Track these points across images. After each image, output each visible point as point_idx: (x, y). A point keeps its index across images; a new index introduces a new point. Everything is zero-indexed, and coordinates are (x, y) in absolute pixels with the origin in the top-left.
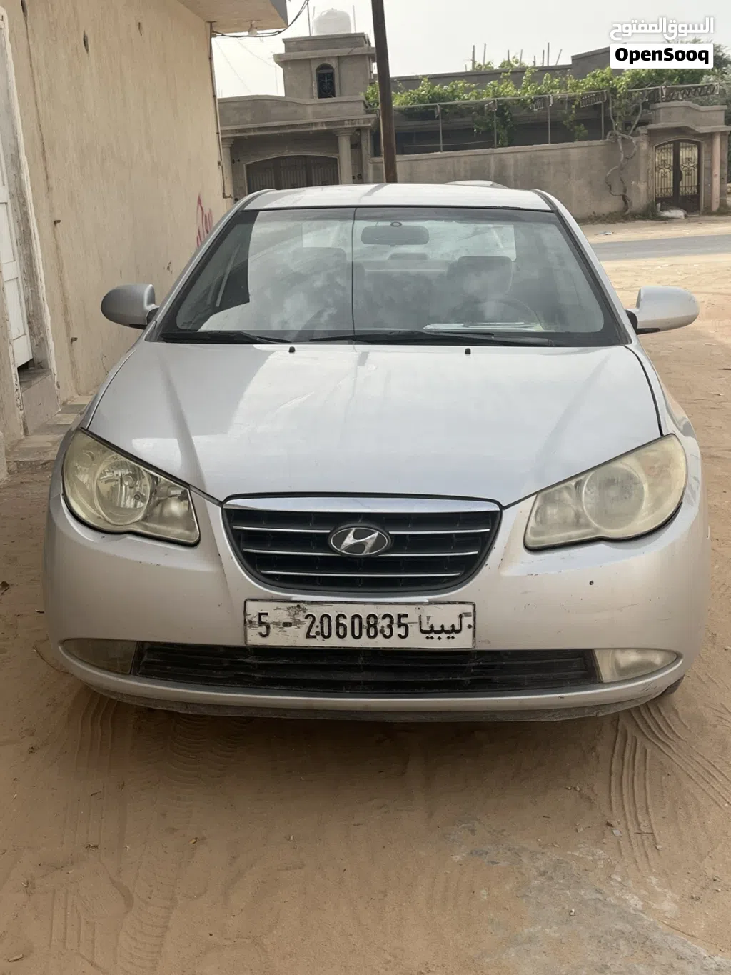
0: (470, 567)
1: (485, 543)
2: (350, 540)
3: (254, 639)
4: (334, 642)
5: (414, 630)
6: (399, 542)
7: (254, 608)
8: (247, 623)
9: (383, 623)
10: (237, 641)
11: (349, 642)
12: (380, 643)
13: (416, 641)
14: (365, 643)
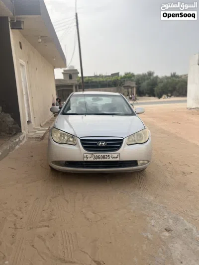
0: (119, 148)
1: (121, 144)
2: (100, 144)
3: (85, 160)
4: (98, 160)
5: (110, 157)
6: (108, 144)
7: (85, 155)
8: (84, 157)
9: (106, 157)
10: (83, 160)
11: (100, 160)
12: (105, 160)
13: (111, 159)
14: (103, 160)
